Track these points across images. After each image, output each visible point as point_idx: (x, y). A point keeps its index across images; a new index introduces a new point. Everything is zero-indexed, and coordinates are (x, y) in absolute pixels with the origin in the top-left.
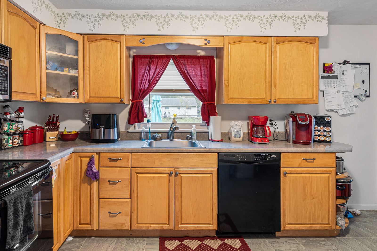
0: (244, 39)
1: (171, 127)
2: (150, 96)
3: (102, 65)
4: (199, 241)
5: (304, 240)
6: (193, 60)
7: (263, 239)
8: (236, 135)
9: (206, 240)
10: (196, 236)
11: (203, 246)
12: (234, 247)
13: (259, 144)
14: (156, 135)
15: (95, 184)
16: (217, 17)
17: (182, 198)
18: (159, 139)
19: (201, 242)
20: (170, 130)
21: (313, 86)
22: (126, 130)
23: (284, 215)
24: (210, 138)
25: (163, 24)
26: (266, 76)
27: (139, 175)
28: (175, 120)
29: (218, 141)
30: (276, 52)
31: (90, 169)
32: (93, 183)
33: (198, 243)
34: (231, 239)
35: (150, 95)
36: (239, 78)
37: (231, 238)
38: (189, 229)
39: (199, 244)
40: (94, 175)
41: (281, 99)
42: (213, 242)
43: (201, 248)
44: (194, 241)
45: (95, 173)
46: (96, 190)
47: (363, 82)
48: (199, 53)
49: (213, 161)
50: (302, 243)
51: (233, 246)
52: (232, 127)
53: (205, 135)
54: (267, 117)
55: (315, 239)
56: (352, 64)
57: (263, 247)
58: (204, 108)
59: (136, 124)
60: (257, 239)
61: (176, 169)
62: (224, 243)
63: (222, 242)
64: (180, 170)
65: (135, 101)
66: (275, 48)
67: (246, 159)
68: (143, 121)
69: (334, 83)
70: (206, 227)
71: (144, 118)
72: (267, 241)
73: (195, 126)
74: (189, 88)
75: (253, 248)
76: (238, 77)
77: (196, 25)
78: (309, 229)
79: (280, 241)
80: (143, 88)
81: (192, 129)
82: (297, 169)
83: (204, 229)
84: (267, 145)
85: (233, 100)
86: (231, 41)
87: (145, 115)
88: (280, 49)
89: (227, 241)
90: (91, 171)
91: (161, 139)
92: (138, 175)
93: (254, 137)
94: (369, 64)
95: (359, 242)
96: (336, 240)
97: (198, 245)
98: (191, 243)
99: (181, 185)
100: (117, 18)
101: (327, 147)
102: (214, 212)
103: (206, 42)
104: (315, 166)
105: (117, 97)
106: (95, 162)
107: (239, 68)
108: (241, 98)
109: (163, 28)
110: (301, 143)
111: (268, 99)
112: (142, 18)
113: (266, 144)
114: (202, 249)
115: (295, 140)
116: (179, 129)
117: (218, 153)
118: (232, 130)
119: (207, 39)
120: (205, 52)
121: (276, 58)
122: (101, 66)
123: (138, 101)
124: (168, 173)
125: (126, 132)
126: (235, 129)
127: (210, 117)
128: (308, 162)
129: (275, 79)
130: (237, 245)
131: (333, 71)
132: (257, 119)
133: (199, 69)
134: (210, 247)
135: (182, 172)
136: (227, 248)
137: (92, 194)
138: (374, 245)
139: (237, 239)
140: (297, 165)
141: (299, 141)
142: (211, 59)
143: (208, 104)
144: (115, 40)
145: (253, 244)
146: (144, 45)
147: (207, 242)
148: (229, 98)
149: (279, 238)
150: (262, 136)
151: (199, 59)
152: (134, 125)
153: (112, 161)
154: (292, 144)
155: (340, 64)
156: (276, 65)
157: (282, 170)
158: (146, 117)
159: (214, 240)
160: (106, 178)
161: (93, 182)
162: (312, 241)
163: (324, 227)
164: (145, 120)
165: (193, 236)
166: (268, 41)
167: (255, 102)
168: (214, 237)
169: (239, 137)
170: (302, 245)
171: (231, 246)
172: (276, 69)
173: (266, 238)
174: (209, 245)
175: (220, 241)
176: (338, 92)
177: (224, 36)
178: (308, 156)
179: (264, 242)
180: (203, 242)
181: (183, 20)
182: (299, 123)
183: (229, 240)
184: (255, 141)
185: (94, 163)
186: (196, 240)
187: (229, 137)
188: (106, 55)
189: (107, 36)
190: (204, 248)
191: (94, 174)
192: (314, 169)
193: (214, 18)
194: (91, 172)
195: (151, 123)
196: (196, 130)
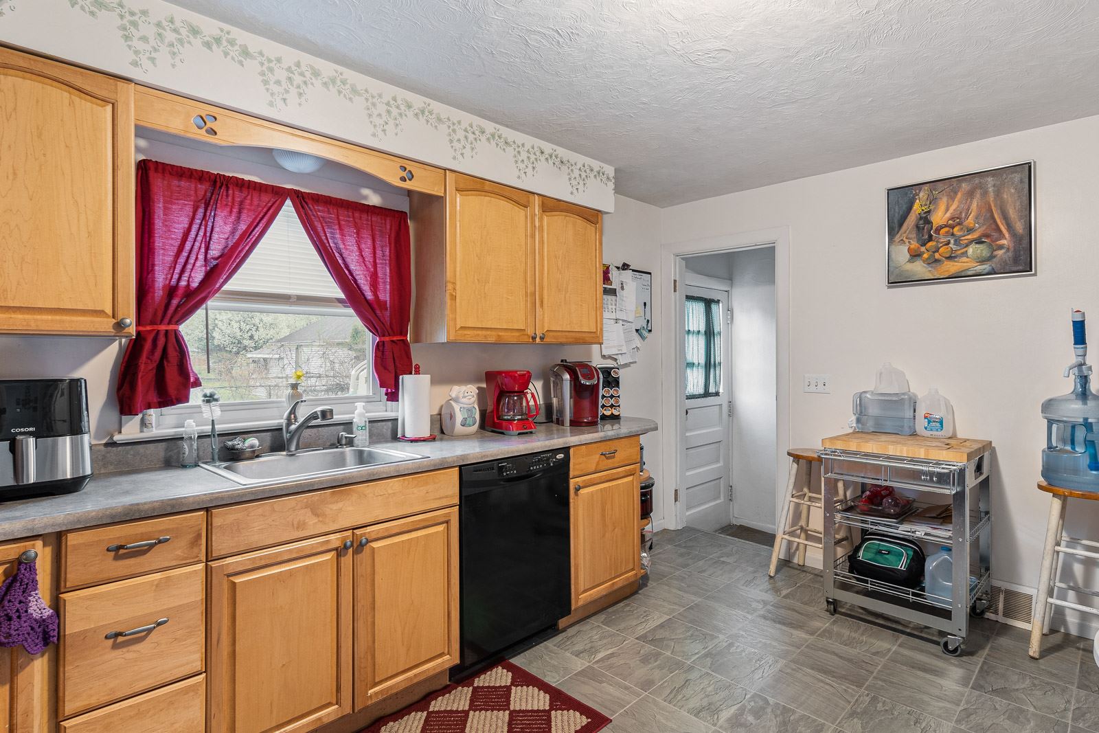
0: (487, 188)
1: (290, 413)
2: (209, 312)
3: (15, 174)
4: (419, 713)
5: (602, 617)
6: (353, 213)
7: (541, 645)
8: (465, 419)
9: (433, 703)
10: (404, 705)
11: (436, 717)
12: (500, 687)
13: (519, 434)
14: (237, 443)
15: (38, 668)
16: (431, 115)
17: (376, 611)
18: (247, 455)
19: (426, 712)
20: (289, 423)
21: (596, 307)
22: (100, 440)
23: (577, 577)
24: (399, 435)
25: (285, 89)
26: (526, 281)
27: (238, 580)
28: (297, 389)
29: (425, 440)
30: (541, 227)
31: (18, 611)
32: (28, 669)
33: (418, 718)
34: (485, 674)
35: (209, 307)
36: (478, 280)
37: (484, 670)
38: (394, 691)
39: (424, 718)
40: (39, 630)
41: (551, 334)
42: (452, 697)
43: (434, 725)
44: (406, 718)
45: (44, 620)
46: (42, 694)
47: (645, 304)
48: (366, 197)
49: (448, 488)
50: (602, 622)
51: (498, 685)
52: (456, 400)
53: (383, 428)
54: (528, 372)
55: (614, 608)
56: (633, 271)
57: (551, 658)
58: (383, 352)
59: (152, 411)
60: (530, 650)
61: (358, 532)
62: (475, 690)
63: (471, 688)
64: (369, 533)
65: (148, 328)
66: (541, 220)
67: (515, 472)
68: (186, 399)
69: (612, 305)
70: (434, 668)
71: (191, 389)
72: (550, 644)
73: (364, 404)
74: (342, 296)
75: (535, 670)
76: (476, 277)
77: (382, 122)
78: (611, 590)
79: (570, 635)
80: (183, 283)
81: (354, 413)
82: (593, 476)
83: (432, 673)
84: (534, 436)
85: (466, 332)
86: (461, 186)
87: (192, 380)
88: (548, 224)
89: (481, 681)
90: (24, 619)
91: (255, 455)
92: (236, 581)
93: (505, 420)
94: (650, 273)
95: (666, 588)
96: (640, 596)
97: (422, 722)
98: (402, 728)
99: (374, 574)
100: (100, 11)
101: (615, 427)
102: (452, 620)
103: (404, 174)
104: (617, 465)
105: (100, 313)
106: (38, 578)
107: (477, 256)
108: (482, 329)
109: (284, 100)
110: (584, 424)
111: (530, 332)
112: (208, 45)
113: (531, 433)
114: (436, 725)
115: (572, 419)
116: (334, 417)
117: (460, 467)
118: (457, 407)
119: (407, 166)
120: (381, 196)
121: (542, 242)
122: (11, 177)
123: (163, 328)
124: (336, 549)
125: (102, 448)
126: (462, 405)
127: (401, 377)
128: (607, 458)
129: (542, 288)
130: (504, 677)
131: (609, 280)
132: (511, 376)
133: (369, 242)
134: (451, 711)
135: (375, 537)
136: (488, 695)
137: (19, 719)
138: (683, 584)
139: (497, 667)
140: (592, 468)
141: (581, 420)
142: (398, 218)
143: (393, 341)
144: (88, 88)
145: (531, 662)
146: (211, 139)
147: (438, 705)
148: (458, 327)
149: (564, 630)
150: (520, 417)
151: (369, 214)
152: (140, 416)
153: (124, 554)
154: (569, 428)
155: (618, 268)
156: (543, 259)
157: (572, 482)
158: (197, 383)
159: (450, 692)
160: (94, 630)
161: (28, 664)
162: (614, 611)
163: (627, 578)
164: (196, 395)
165: (395, 709)
166: (528, 202)
167: (508, 337)
168: (448, 686)
169: (471, 423)
170: (604, 627)
171: (494, 687)
172: (543, 266)
173: (545, 641)
174: (448, 709)
175: (465, 688)
176: (617, 320)
177: (445, 170)
178: (605, 448)
179: (547, 648)
180: (431, 709)
181: (345, 95)
182: (582, 382)
183: (482, 677)
184: (506, 429)
185: (36, 581)
186: (409, 714)
187: (439, 427)
188: (39, 136)
189: (44, 63)
190: (439, 721)
191: (39, 627)
192: (614, 471)
193: (425, 118)
194: (25, 622)
195: (221, 406)
196: (366, 415)
